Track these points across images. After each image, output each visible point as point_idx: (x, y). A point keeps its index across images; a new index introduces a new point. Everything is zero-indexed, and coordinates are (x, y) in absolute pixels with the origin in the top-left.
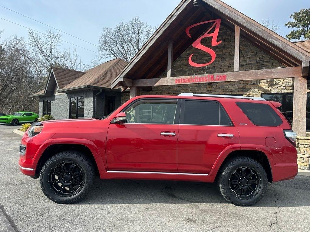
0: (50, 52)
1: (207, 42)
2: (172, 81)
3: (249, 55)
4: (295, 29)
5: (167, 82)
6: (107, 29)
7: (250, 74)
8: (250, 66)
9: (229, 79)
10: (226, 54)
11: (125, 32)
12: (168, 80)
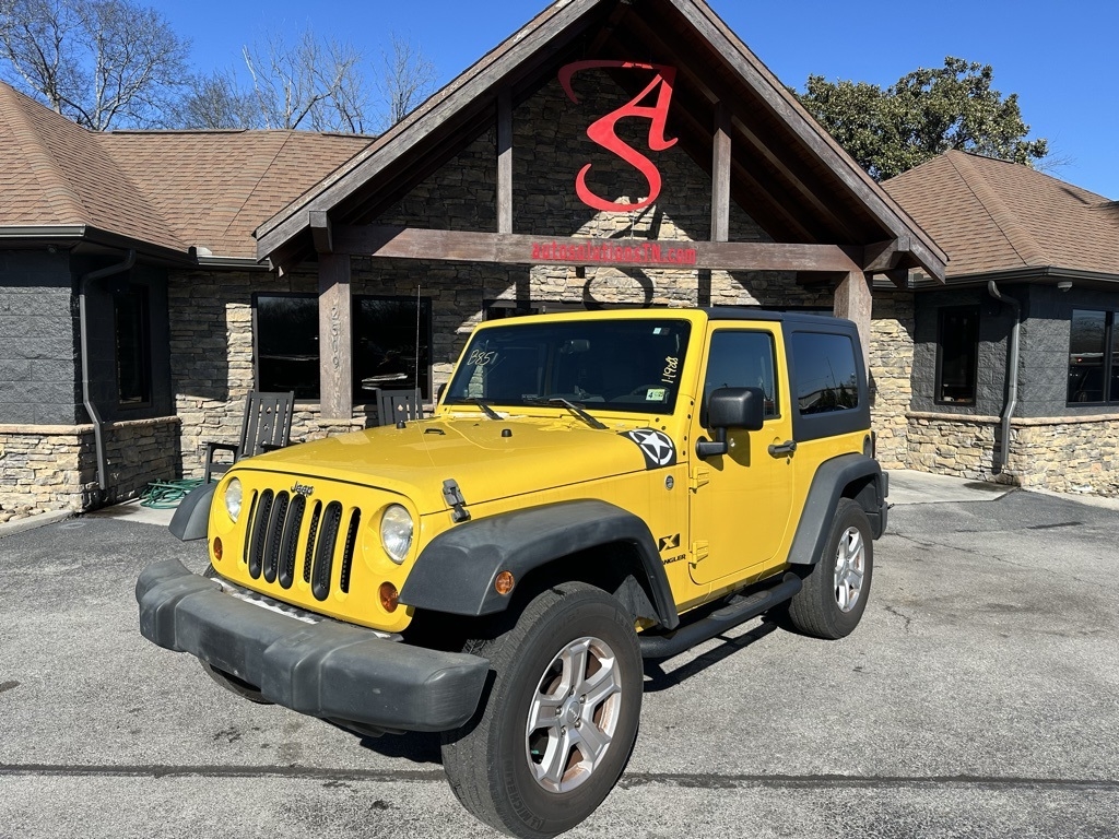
1: (633, 131)
2: (517, 249)
5: (501, 251)
7: (755, 253)
8: (689, 222)
9: (702, 262)
10: (623, 174)
12: (505, 245)
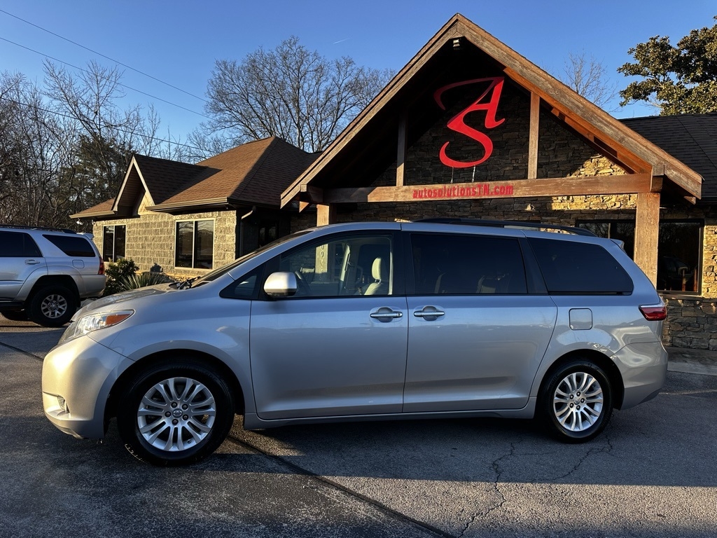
0: (96, 113)
2: (406, 194)
3: (554, 145)
4: (639, 79)
5: (397, 196)
6: (225, 63)
7: (557, 185)
9: (518, 194)
10: (509, 141)
11: (266, 71)
12: (399, 192)
